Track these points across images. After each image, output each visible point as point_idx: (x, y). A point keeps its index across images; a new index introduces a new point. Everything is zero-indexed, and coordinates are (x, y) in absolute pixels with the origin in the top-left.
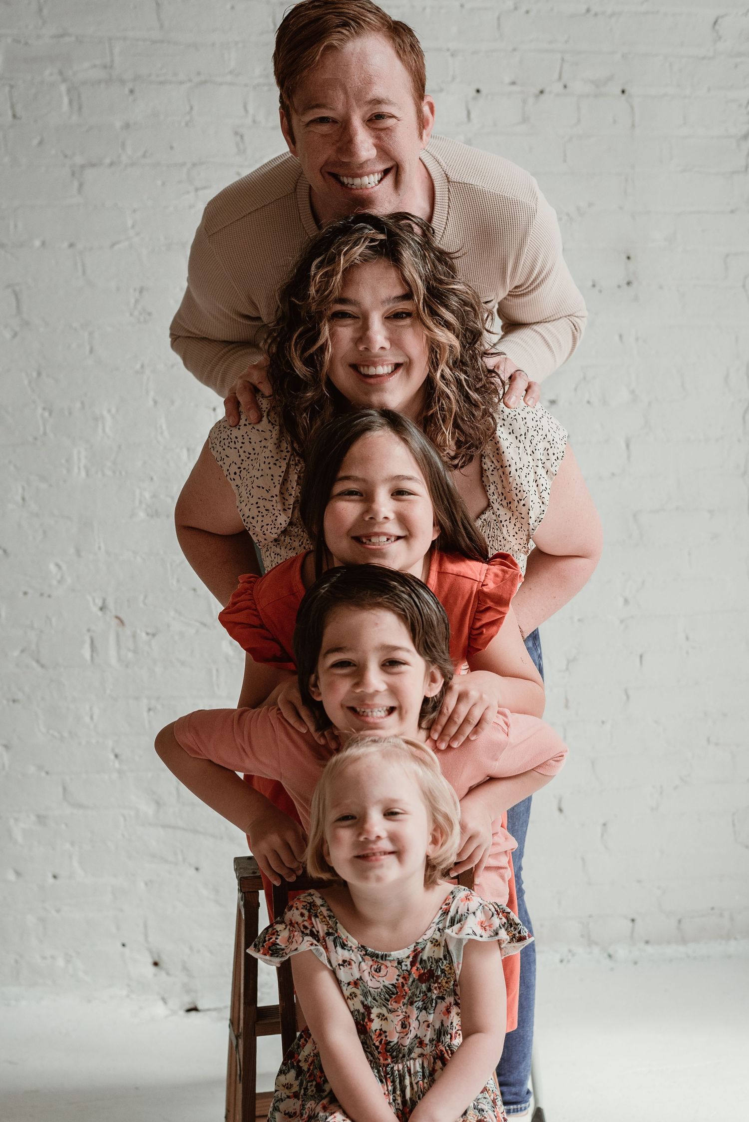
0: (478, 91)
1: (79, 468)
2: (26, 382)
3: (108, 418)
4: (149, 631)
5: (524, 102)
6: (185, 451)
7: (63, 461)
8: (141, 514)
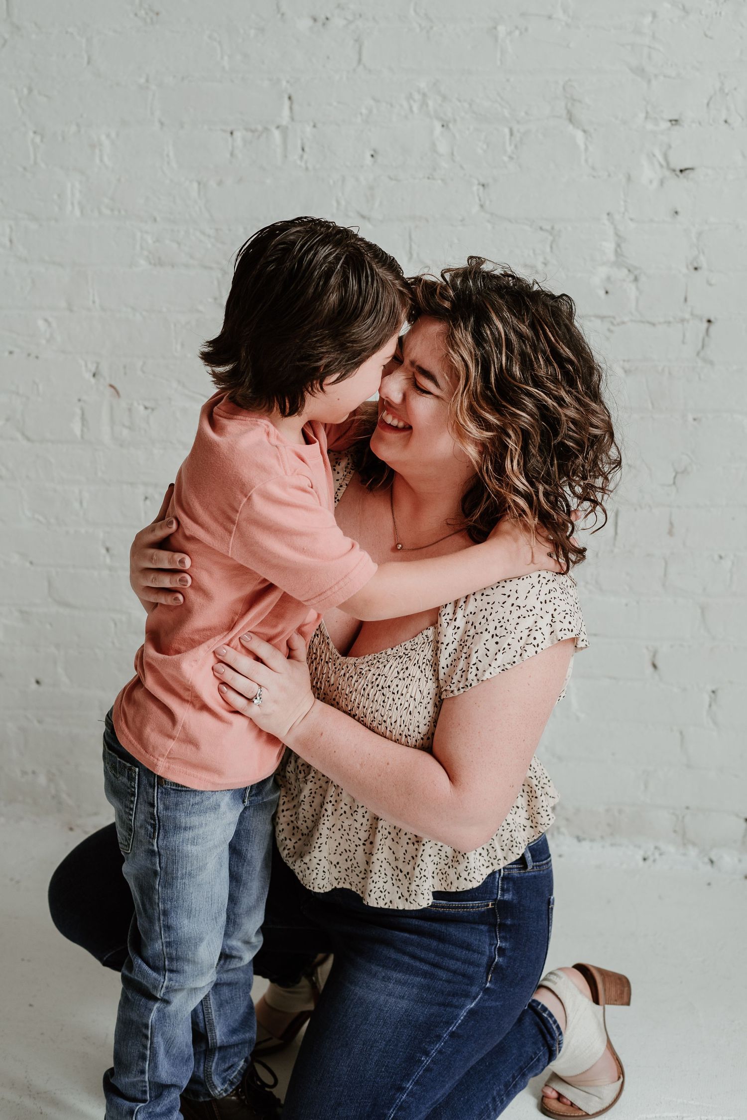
1: (72, 204)
2: (16, 101)
3: (107, 145)
4: (147, 404)
6: (195, 185)
7: (55, 197)
8: (142, 262)
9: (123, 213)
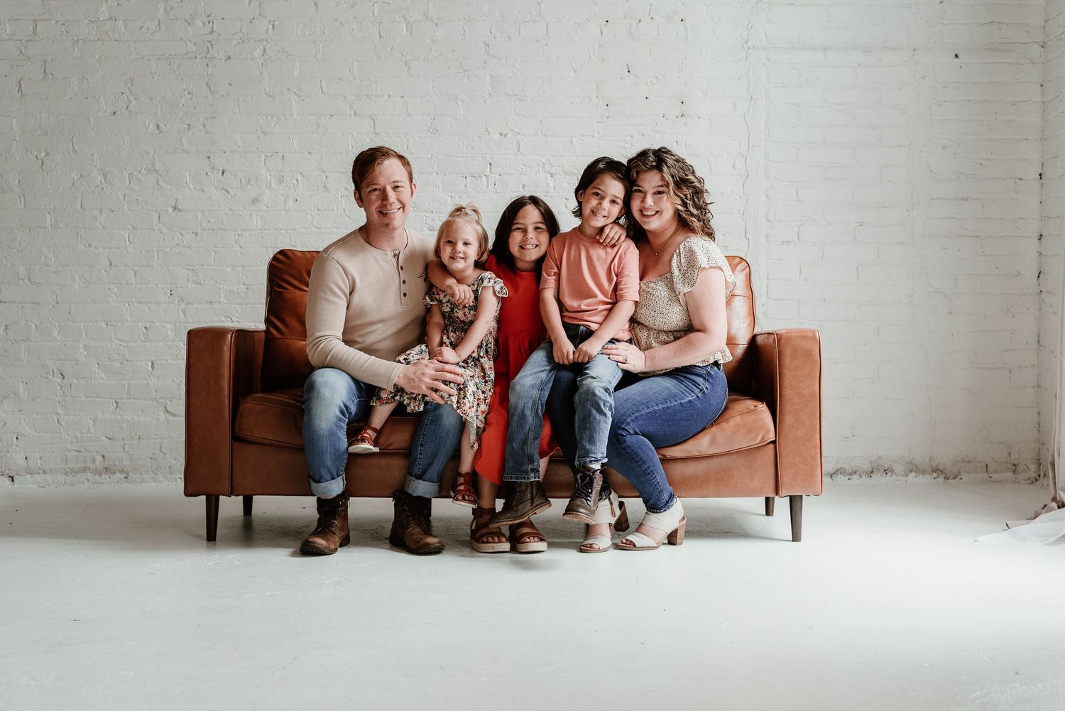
0: (607, 21)
5: (631, 26)
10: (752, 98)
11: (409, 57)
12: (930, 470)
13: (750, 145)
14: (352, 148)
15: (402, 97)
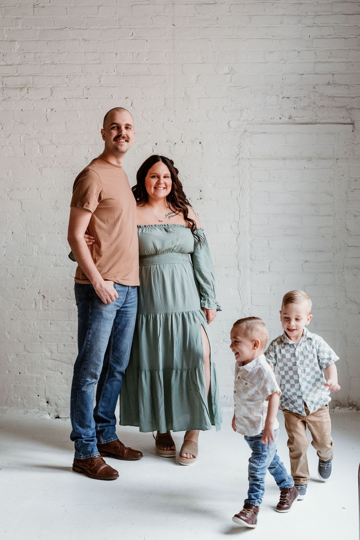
0: (156, 144)
1: (35, 252)
2: (22, 228)
3: (44, 238)
4: (52, 300)
5: (170, 146)
7: (31, 250)
8: (52, 265)
9: (48, 254)
10: (241, 188)
11: (41, 166)
12: (348, 405)
13: (241, 215)
14: (9, 219)
15: (38, 189)
